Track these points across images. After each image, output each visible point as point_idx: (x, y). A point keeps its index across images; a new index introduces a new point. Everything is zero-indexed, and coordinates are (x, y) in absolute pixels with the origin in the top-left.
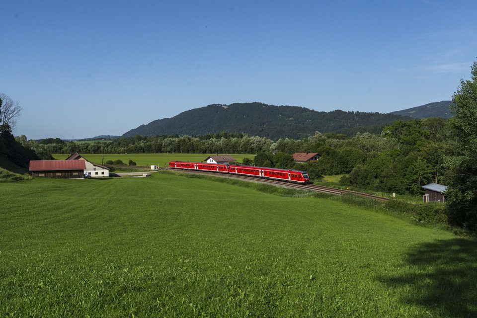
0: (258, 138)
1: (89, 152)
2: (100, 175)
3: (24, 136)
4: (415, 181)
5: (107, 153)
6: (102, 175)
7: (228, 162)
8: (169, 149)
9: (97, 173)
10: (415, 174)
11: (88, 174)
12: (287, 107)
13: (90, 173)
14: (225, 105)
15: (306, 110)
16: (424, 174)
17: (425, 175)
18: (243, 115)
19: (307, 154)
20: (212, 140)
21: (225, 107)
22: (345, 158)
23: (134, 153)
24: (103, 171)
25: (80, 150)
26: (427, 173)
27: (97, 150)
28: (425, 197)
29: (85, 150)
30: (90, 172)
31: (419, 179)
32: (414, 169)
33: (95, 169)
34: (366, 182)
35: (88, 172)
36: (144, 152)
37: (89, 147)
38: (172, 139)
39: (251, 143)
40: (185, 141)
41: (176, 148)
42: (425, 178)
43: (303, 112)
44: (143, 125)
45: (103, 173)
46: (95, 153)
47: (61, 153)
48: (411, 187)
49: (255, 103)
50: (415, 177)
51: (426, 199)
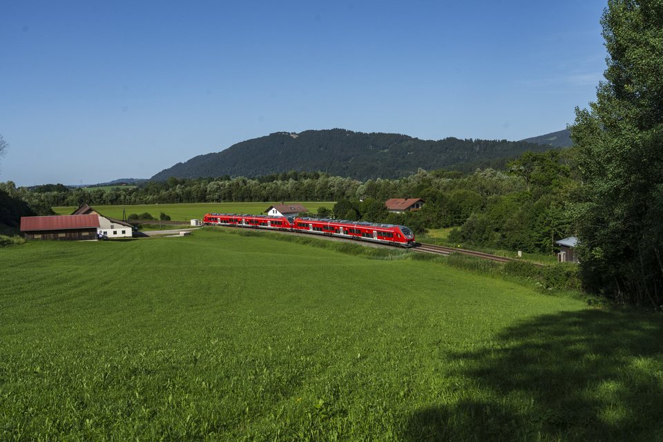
0: (339, 179)
1: (104, 203)
2: (120, 235)
3: (11, 182)
4: (547, 235)
5: (130, 203)
6: (123, 235)
7: (296, 213)
8: (216, 196)
9: (115, 233)
10: (548, 225)
11: (103, 234)
12: (380, 135)
13: (105, 233)
14: (295, 133)
15: (406, 138)
16: (559, 224)
17: (560, 227)
18: (320, 147)
19: (406, 199)
20: (276, 183)
21: (295, 137)
22: (458, 204)
23: (167, 203)
24: (123, 230)
25: (91, 200)
26: (562, 224)
27: (116, 199)
28: (560, 256)
29: (99, 200)
30: (105, 231)
31: (553, 232)
32: (545, 218)
33: (112, 227)
34: (483, 237)
35: (103, 231)
36: (181, 201)
37: (104, 195)
38: (220, 183)
39: (331, 186)
40: (238, 184)
41: (227, 195)
42: (560, 230)
43: (402, 141)
44: (180, 163)
45: (124, 232)
46: (112, 204)
47: (64, 205)
48: (542, 242)
49: (335, 130)
50: (547, 229)
51: (562, 258)
